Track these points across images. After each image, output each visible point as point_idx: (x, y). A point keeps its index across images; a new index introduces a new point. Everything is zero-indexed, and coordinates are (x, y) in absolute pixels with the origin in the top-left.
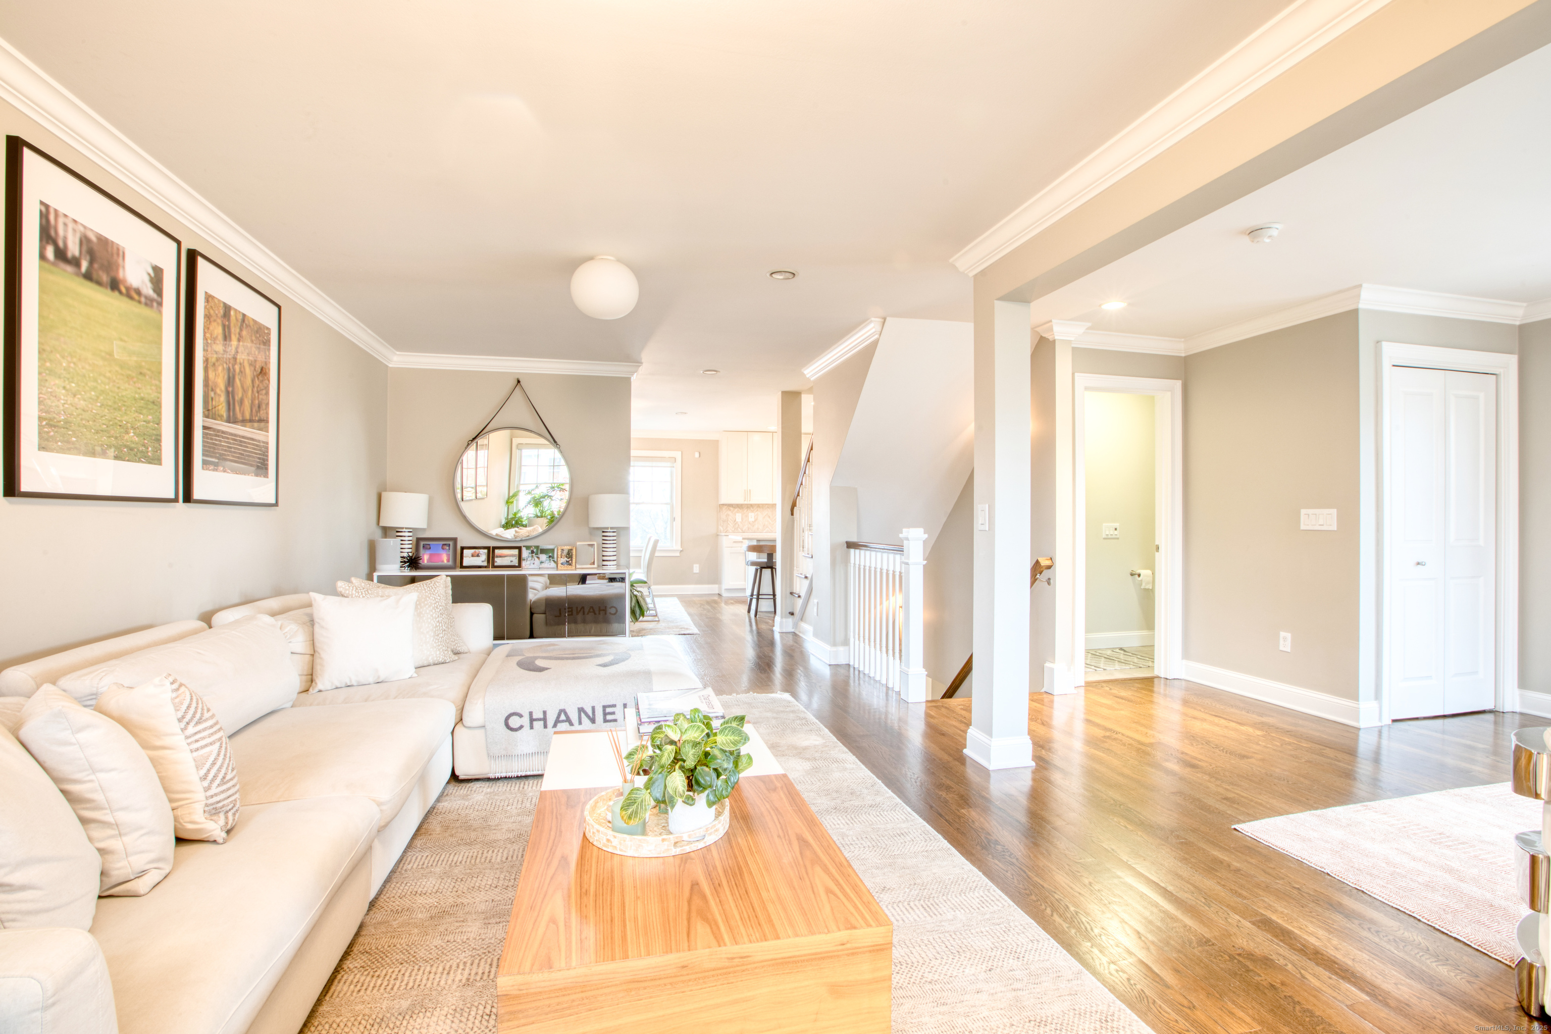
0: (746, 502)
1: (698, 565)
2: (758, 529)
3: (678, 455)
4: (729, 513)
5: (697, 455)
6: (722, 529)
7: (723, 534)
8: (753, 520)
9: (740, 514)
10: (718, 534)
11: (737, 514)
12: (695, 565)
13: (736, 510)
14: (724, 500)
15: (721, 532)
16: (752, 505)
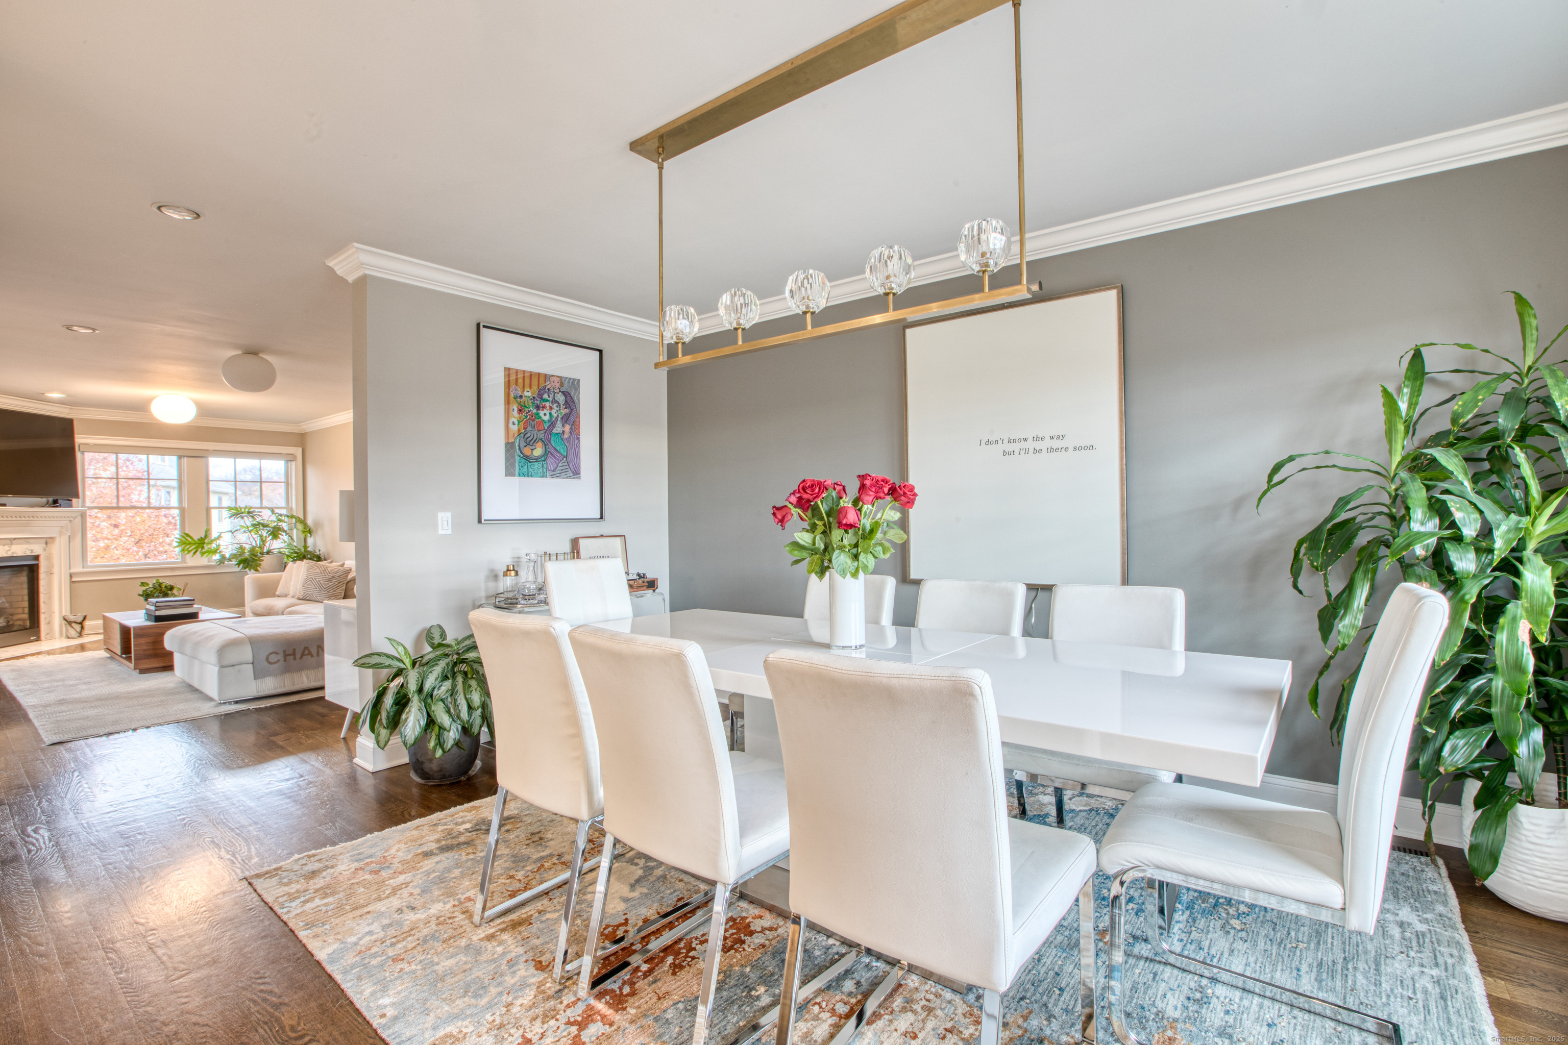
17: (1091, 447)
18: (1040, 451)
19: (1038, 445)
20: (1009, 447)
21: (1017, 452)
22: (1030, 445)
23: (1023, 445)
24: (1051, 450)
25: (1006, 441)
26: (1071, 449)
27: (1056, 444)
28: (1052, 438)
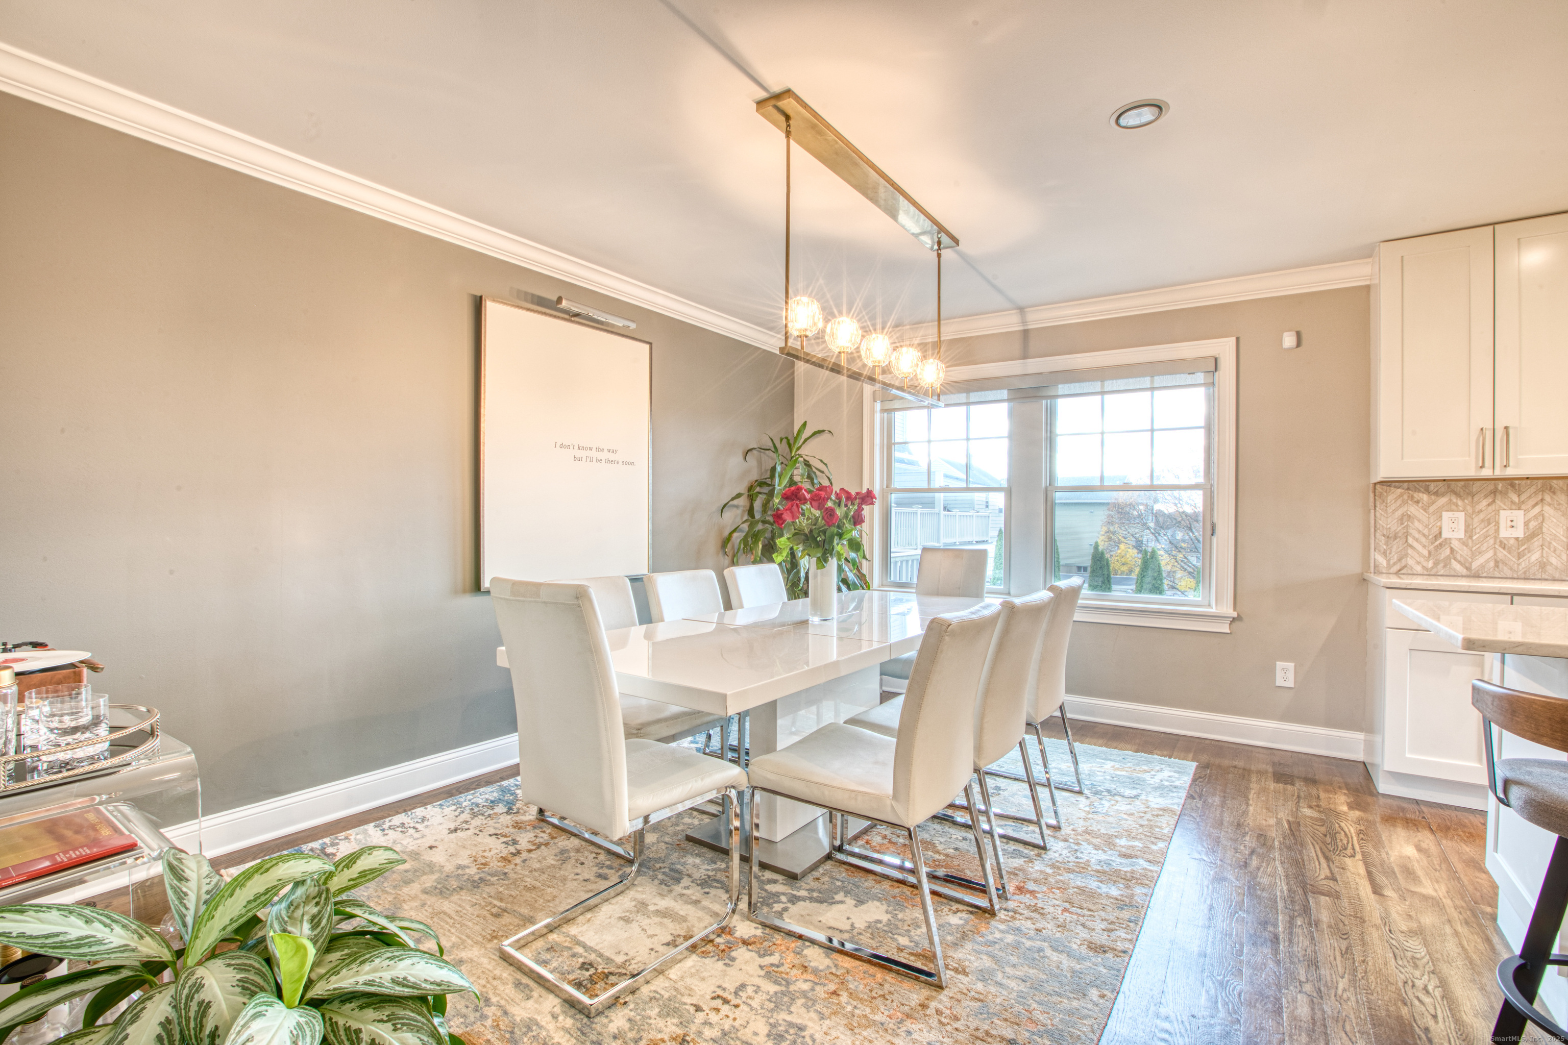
0: (1487, 473)
1: (1291, 665)
2: (1543, 565)
3: (1224, 348)
4: (1413, 510)
5: (1289, 340)
6: (1382, 561)
7: (1384, 580)
8: (1520, 533)
9: (1461, 516)
10: (1366, 575)
11: (1446, 515)
12: (1280, 664)
13: (1443, 500)
14: (1385, 469)
15: (1378, 572)
16: (1512, 483)
17: (632, 463)
18: (601, 461)
19: (600, 455)
20: (579, 454)
21: (584, 459)
22: (594, 454)
23: (588, 453)
24: (609, 461)
25: (576, 447)
26: (621, 463)
27: (612, 457)
28: (609, 451)
